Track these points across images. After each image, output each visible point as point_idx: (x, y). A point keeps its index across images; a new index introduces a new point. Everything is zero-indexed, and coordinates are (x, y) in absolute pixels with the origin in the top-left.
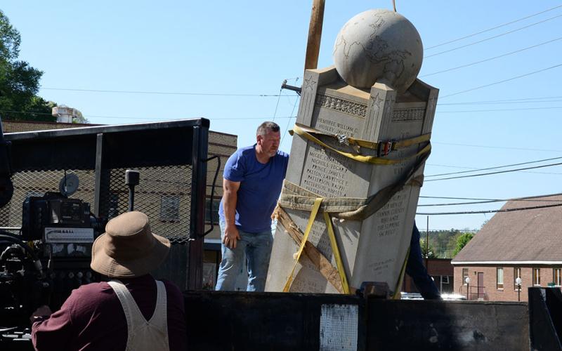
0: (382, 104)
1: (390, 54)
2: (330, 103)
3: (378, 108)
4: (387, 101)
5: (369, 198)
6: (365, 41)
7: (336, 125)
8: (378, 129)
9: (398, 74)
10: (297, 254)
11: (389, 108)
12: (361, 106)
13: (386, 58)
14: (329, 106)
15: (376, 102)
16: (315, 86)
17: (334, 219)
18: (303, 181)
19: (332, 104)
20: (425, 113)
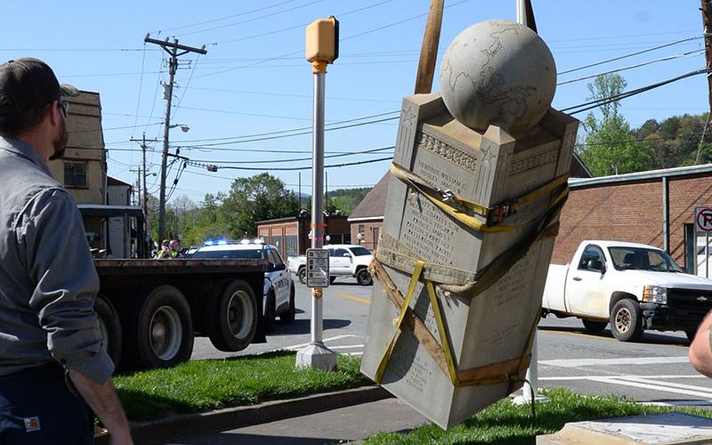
0: (494, 160)
1: (507, 92)
2: (433, 144)
3: (490, 165)
4: (500, 157)
5: (478, 272)
6: (475, 74)
7: (440, 174)
8: (490, 191)
9: (519, 116)
10: (397, 320)
11: (504, 164)
12: (470, 158)
13: (503, 97)
14: (432, 149)
15: (487, 157)
16: (415, 120)
17: (438, 288)
18: (402, 236)
19: (435, 147)
20: (559, 153)
